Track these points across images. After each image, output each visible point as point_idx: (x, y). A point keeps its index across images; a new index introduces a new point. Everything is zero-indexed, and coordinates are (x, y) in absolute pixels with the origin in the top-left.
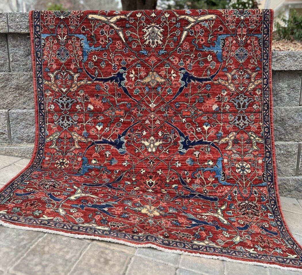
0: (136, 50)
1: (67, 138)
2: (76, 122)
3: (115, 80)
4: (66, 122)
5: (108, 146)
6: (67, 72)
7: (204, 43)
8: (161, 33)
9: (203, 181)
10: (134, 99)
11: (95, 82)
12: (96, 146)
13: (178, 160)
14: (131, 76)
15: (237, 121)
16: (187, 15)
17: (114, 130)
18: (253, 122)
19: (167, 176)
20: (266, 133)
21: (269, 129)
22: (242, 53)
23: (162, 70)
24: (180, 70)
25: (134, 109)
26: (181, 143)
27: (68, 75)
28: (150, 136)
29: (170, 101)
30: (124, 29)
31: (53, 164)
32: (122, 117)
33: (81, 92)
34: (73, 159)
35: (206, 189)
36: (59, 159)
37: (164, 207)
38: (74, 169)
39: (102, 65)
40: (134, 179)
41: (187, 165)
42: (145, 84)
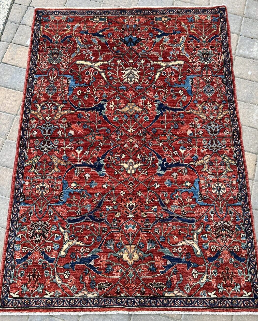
0: (115, 86)
2: (57, 147)
3: (96, 110)
4: (46, 146)
5: (88, 168)
6: (53, 103)
7: (175, 82)
8: (137, 73)
9: (181, 202)
10: (113, 125)
11: (78, 111)
12: (75, 169)
13: (156, 182)
14: (111, 106)
15: (211, 145)
16: (159, 61)
17: (93, 153)
18: (225, 146)
19: (147, 197)
20: (238, 156)
21: (240, 152)
23: (139, 102)
24: (155, 102)
25: (113, 134)
26: (159, 165)
27: (54, 106)
28: (129, 159)
29: (147, 127)
30: (106, 71)
31: (34, 190)
32: (101, 141)
33: (64, 120)
34: (53, 183)
35: (184, 210)
36: (39, 184)
37: (144, 242)
38: (56, 194)
39: (85, 97)
40: (114, 203)
41: (165, 187)
42: (124, 113)
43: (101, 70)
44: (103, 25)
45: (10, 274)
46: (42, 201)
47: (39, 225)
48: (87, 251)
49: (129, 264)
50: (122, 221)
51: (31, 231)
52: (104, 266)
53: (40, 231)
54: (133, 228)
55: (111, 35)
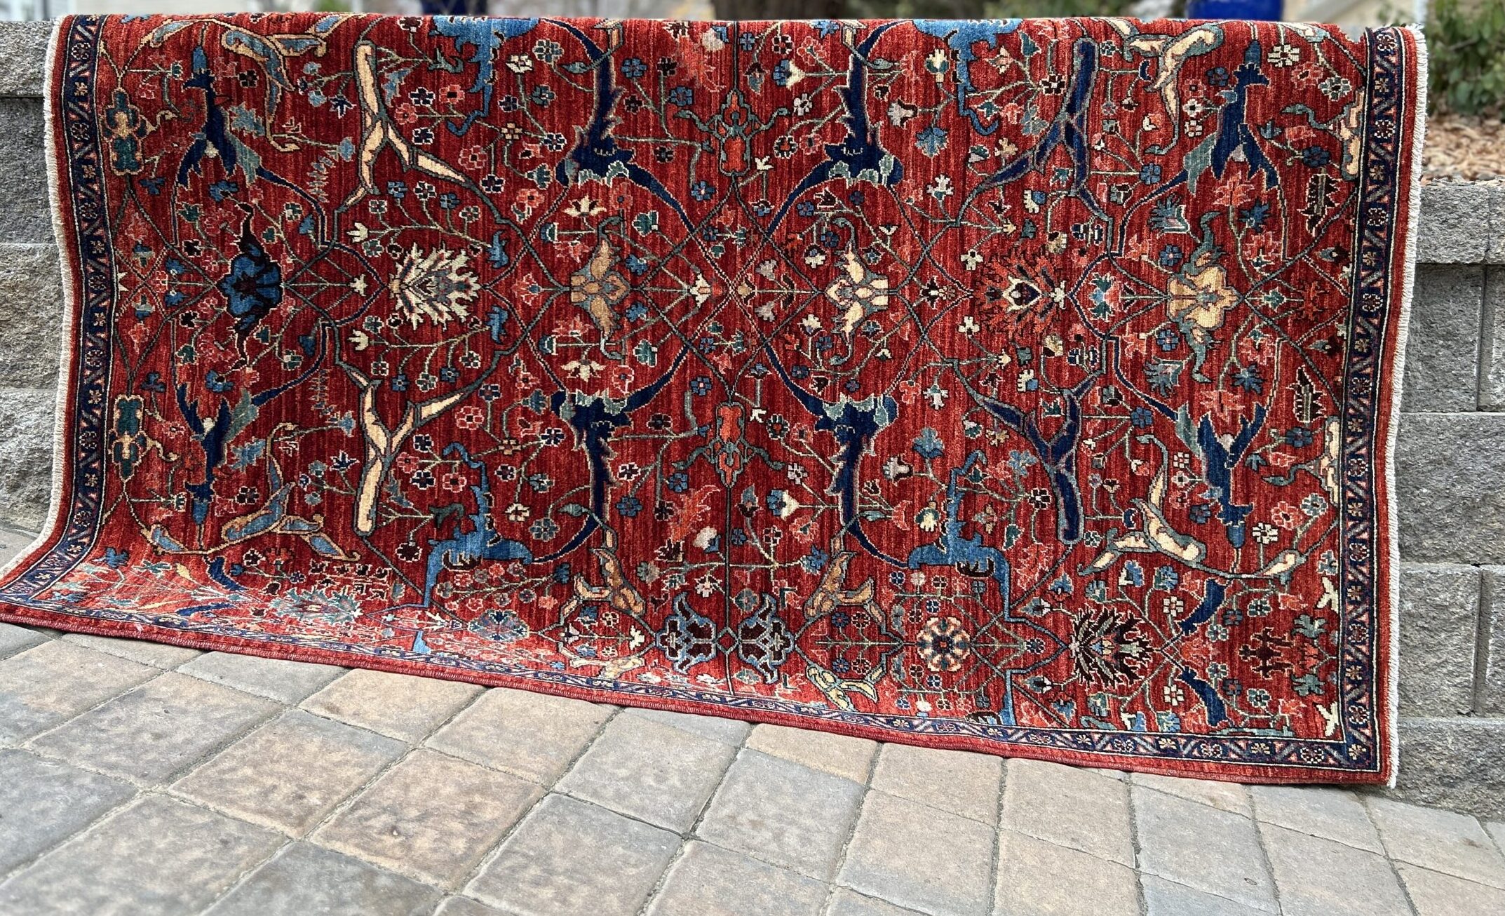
0: (487, 356)
1: (832, 636)
2: (767, 597)
3: (602, 440)
4: (765, 642)
5: (862, 468)
6: (566, 625)
7: (464, 87)
8: (424, 256)
9: (1009, 91)
10: (676, 364)
11: (608, 517)
12: (864, 519)
13: (925, 189)
14: (585, 374)
16: (357, 156)
17: (798, 446)
19: (988, 231)
23: (566, 252)
24: (566, 182)
25: (716, 366)
26: (854, 176)
27: (578, 619)
28: (825, 298)
29: (686, 222)
30: (411, 397)
31: (948, 679)
32: (747, 413)
33: (647, 572)
34: (921, 604)
35: (1045, 83)
36: (923, 662)
37: (1161, 247)
38: (964, 592)
39: (543, 488)
40: (1006, 359)
41: (947, 153)
42: (616, 321)
43: (410, 420)
45: (1261, 741)
46: (993, 642)
47: (1085, 647)
48: (1187, 461)
49: (1234, 304)
50: (1078, 328)
51: (1106, 678)
52: (1238, 396)
53: (1106, 644)
54: (1106, 286)
55: (221, 379)
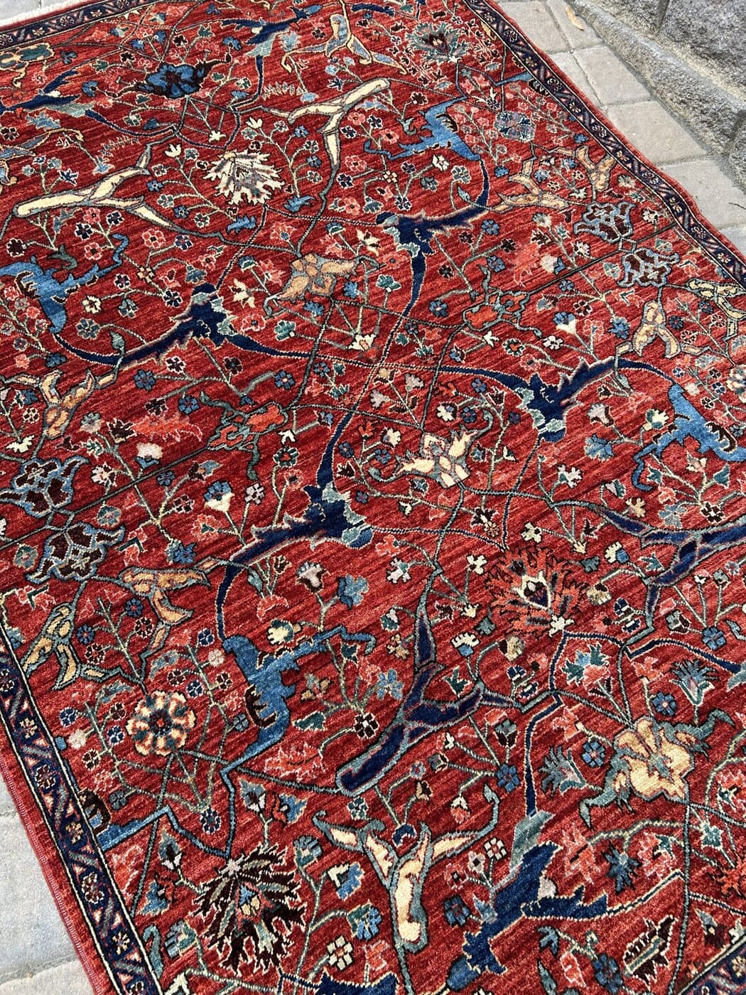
0: (213, 229)
1: (113, 609)
2: (120, 532)
3: (191, 333)
4: (75, 552)
5: (294, 546)
6: (7, 386)
7: (399, 141)
8: (263, 163)
9: (680, 483)
10: (290, 354)
11: (127, 369)
12: (248, 573)
13: (559, 465)
14: (238, 297)
15: (635, 272)
16: (308, 104)
17: (280, 482)
18: (676, 256)
19: (564, 532)
20: (729, 264)
21: (726, 253)
22: (511, 123)
23: (328, 243)
24: (379, 222)
25: (309, 383)
26: (530, 406)
27: (18, 392)
29: (408, 309)
30: (149, 198)
31: (126, 749)
32: (283, 427)
33: (92, 422)
34: (189, 676)
35: (708, 506)
36: (131, 713)
37: (664, 690)
38: (228, 711)
39: (124, 311)
40: (471, 613)
41: (598, 465)
42: (297, 298)
43: (129, 203)
44: (44, 68)
46: (191, 772)
47: (238, 880)
48: (498, 856)
49: (676, 799)
50: (543, 660)
51: (215, 929)
52: (598, 869)
53: (255, 902)
54: (596, 661)
55: (93, 89)
